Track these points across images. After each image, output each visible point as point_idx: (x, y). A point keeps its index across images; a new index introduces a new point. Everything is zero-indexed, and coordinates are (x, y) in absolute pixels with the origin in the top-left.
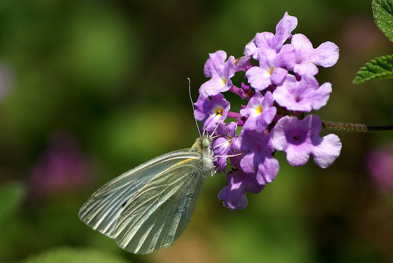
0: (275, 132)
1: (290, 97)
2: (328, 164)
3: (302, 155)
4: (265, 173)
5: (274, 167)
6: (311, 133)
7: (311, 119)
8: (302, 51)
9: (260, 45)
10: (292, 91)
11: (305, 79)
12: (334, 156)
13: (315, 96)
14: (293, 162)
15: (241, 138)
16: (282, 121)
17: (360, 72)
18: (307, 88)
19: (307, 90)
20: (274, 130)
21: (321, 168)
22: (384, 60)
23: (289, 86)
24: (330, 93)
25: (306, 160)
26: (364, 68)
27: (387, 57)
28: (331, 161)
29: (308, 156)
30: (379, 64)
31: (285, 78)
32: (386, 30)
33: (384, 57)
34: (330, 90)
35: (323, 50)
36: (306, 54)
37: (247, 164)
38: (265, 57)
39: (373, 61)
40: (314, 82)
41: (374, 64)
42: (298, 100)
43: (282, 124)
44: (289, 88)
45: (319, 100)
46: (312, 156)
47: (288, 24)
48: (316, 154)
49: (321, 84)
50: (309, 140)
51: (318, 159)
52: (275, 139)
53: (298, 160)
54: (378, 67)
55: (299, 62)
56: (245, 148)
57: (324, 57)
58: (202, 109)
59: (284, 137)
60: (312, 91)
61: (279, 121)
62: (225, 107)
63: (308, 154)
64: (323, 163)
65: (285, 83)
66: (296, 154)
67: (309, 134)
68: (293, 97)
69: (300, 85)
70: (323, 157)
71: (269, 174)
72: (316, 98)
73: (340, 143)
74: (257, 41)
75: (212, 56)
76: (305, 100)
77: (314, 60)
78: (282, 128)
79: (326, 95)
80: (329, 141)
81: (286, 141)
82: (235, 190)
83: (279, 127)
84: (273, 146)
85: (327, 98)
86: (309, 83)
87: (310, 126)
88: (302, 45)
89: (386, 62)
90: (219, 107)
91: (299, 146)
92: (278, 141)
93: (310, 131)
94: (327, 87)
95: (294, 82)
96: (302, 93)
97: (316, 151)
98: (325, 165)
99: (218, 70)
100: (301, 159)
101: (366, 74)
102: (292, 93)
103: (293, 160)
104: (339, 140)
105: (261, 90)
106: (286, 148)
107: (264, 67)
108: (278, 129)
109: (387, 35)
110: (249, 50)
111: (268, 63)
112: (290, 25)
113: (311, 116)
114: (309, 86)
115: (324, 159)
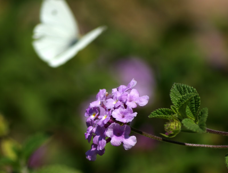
0: (108, 129)
1: (120, 115)
2: (128, 149)
3: (118, 142)
4: (100, 145)
5: (104, 144)
6: (125, 133)
7: (125, 127)
8: (133, 97)
9: (119, 90)
10: (122, 113)
11: (128, 108)
12: (132, 146)
13: (130, 117)
14: (112, 144)
15: (96, 128)
16: (113, 124)
17: (152, 113)
18: (128, 112)
19: (127, 113)
20: (108, 127)
21: (125, 149)
22: (164, 110)
23: (121, 110)
24: (135, 117)
25: (119, 144)
26: (155, 111)
27: (166, 109)
28: (130, 147)
29: (121, 143)
30: (161, 111)
31: (120, 106)
32: (172, 97)
33: (164, 109)
34: (136, 116)
35: (142, 98)
36: (135, 99)
37: (95, 140)
38: (116, 95)
39: (159, 109)
40: (131, 110)
41: (159, 111)
42: (123, 117)
43: (112, 126)
44: (121, 111)
45: (130, 119)
46: (122, 143)
47: (132, 84)
48: (124, 143)
49: (134, 112)
50: (123, 136)
51: (124, 145)
52: (108, 131)
53: (115, 143)
54: (161, 112)
55: (130, 101)
56: (96, 133)
57: (141, 101)
58: (88, 112)
59: (112, 132)
60: (129, 114)
61: (111, 124)
62: (97, 113)
63: (121, 142)
64: (126, 147)
65: (119, 108)
66: (116, 140)
67: (124, 133)
68: (121, 115)
69: (126, 110)
70: (127, 145)
71: (102, 146)
72: (129, 118)
73: (136, 141)
74: (119, 88)
75: (101, 90)
76: (125, 118)
77: (136, 102)
78: (112, 127)
79: (133, 117)
80: (132, 139)
81: (113, 134)
82: (93, 151)
83: (111, 127)
84: (106, 134)
85: (133, 119)
86: (129, 111)
87: (125, 129)
88: (134, 94)
89: (165, 111)
90: (95, 113)
91: (118, 137)
92: (109, 133)
93: (125, 132)
94: (135, 114)
95: (124, 109)
96: (125, 114)
97: (125, 141)
98: (127, 149)
99: (100, 97)
100: (117, 143)
101: (155, 114)
102: (121, 113)
103: (113, 143)
104: (136, 139)
105: (109, 109)
106: (112, 136)
107: (114, 100)
108: (110, 127)
109: (172, 100)
110: (113, 91)
111: (116, 98)
112: (133, 84)
113: (126, 125)
114: (129, 112)
115: (127, 146)
